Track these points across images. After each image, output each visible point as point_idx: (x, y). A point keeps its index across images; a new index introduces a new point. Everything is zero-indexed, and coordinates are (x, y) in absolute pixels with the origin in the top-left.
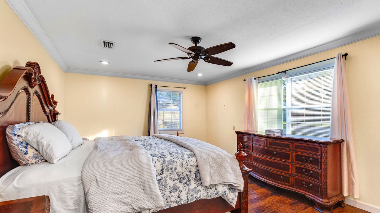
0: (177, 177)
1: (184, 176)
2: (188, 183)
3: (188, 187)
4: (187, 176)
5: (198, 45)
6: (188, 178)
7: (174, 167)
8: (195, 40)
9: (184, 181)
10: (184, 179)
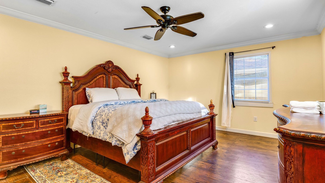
0: (101, 121)
1: (104, 122)
2: (106, 127)
3: (105, 130)
4: (106, 122)
5: (167, 14)
6: (107, 124)
7: (102, 114)
8: (164, 9)
9: (104, 125)
10: (104, 123)
